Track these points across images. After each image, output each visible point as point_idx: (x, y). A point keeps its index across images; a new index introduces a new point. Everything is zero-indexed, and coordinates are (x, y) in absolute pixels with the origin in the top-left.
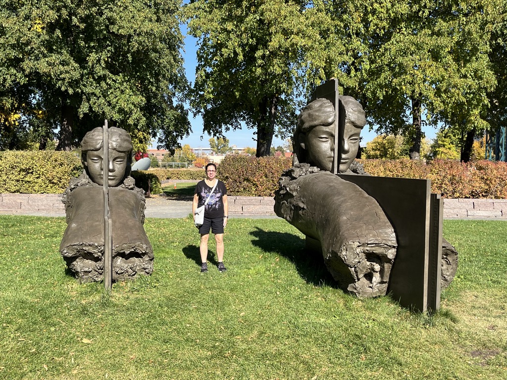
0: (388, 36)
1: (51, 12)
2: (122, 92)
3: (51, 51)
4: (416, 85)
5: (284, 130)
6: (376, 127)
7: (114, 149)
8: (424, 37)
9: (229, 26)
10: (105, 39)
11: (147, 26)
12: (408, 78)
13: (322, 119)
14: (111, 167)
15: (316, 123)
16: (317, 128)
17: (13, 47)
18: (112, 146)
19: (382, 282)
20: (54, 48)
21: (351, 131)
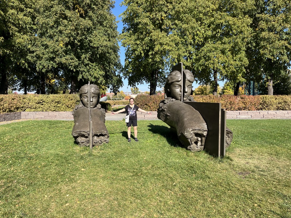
0: (203, 45)
1: (66, 38)
2: (95, 70)
3: (66, 54)
4: (215, 65)
5: (161, 84)
6: (199, 82)
7: (93, 93)
8: (218, 45)
9: (138, 42)
10: (88, 49)
11: (105, 43)
12: (212, 61)
13: (176, 79)
14: (91, 100)
15: (174, 81)
16: (174, 83)
17: (52, 53)
18: (92, 92)
19: (202, 145)
20: (68, 53)
21: (188, 84)
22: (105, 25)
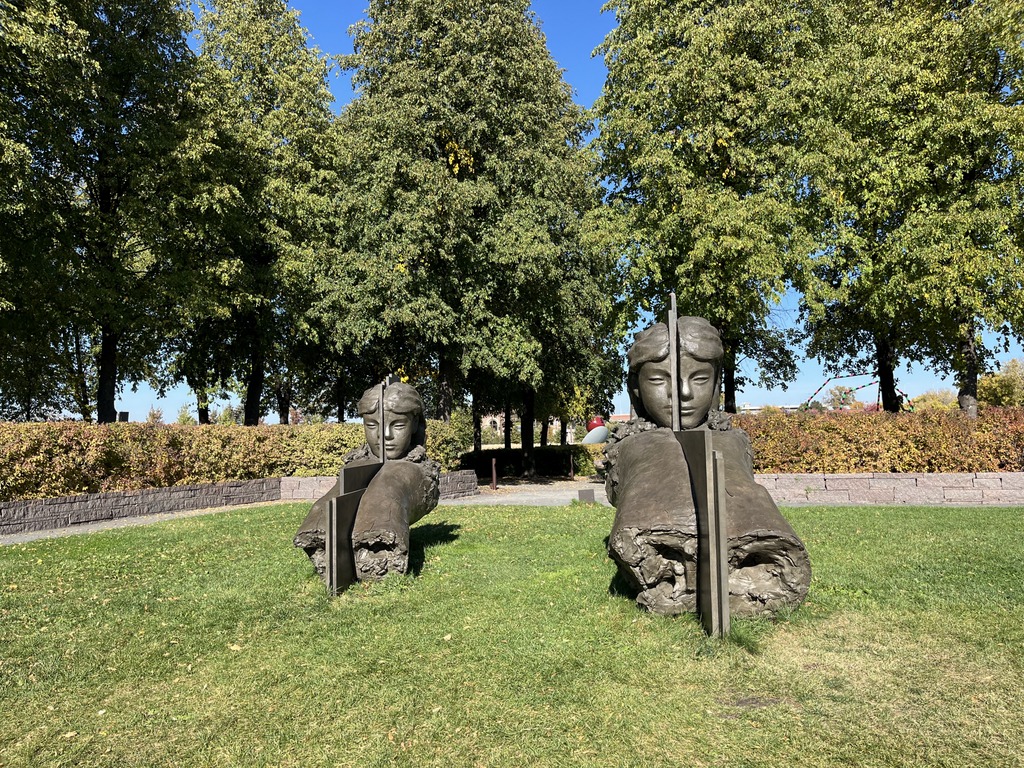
1: (412, 246)
3: (416, 294)
4: (948, 291)
7: (390, 410)
13: (651, 353)
14: (387, 434)
15: (643, 358)
16: (646, 366)
18: (387, 407)
19: (688, 592)
20: (421, 290)
22: (537, 191)
